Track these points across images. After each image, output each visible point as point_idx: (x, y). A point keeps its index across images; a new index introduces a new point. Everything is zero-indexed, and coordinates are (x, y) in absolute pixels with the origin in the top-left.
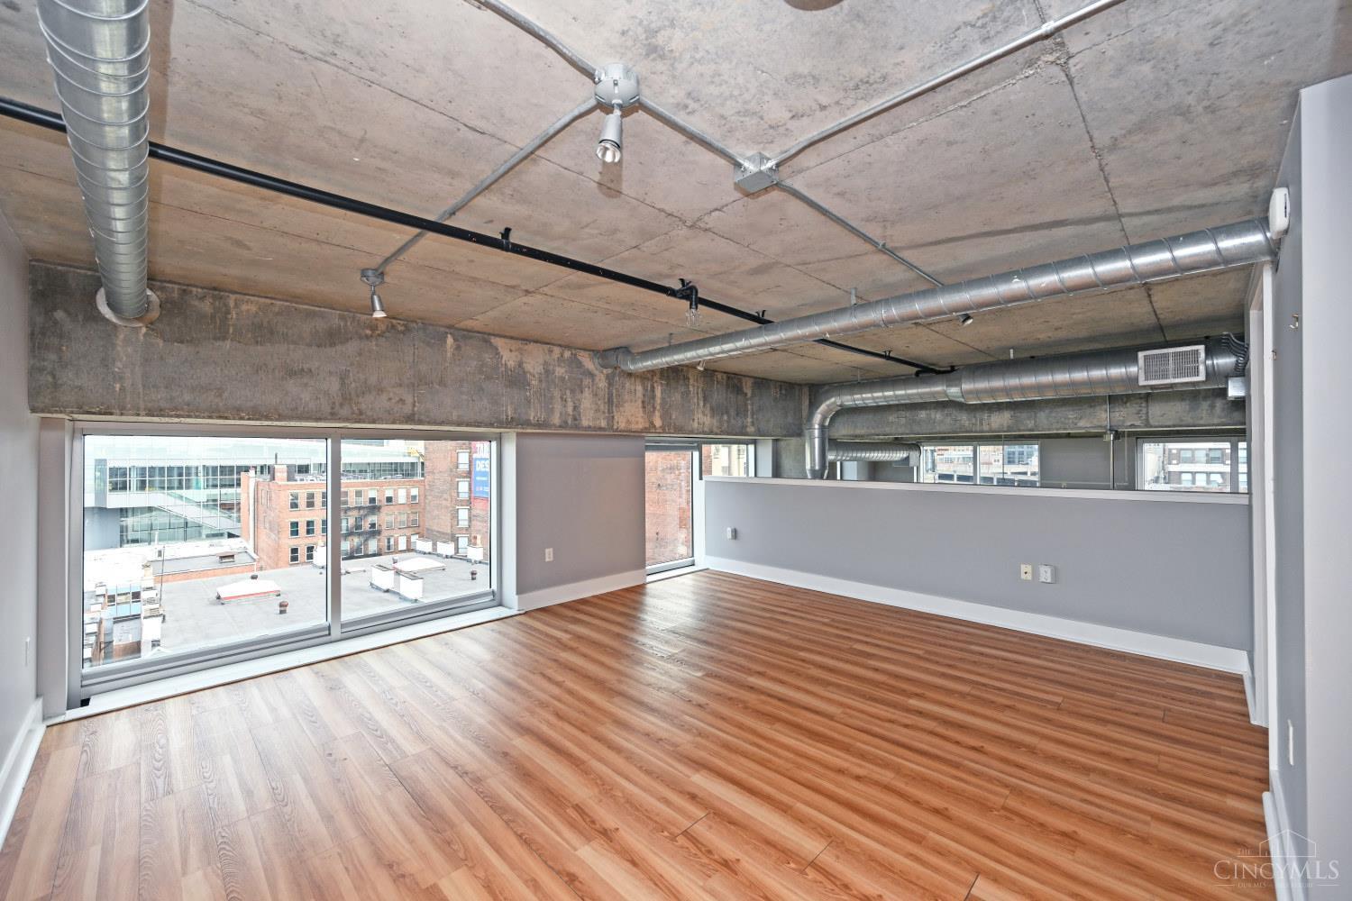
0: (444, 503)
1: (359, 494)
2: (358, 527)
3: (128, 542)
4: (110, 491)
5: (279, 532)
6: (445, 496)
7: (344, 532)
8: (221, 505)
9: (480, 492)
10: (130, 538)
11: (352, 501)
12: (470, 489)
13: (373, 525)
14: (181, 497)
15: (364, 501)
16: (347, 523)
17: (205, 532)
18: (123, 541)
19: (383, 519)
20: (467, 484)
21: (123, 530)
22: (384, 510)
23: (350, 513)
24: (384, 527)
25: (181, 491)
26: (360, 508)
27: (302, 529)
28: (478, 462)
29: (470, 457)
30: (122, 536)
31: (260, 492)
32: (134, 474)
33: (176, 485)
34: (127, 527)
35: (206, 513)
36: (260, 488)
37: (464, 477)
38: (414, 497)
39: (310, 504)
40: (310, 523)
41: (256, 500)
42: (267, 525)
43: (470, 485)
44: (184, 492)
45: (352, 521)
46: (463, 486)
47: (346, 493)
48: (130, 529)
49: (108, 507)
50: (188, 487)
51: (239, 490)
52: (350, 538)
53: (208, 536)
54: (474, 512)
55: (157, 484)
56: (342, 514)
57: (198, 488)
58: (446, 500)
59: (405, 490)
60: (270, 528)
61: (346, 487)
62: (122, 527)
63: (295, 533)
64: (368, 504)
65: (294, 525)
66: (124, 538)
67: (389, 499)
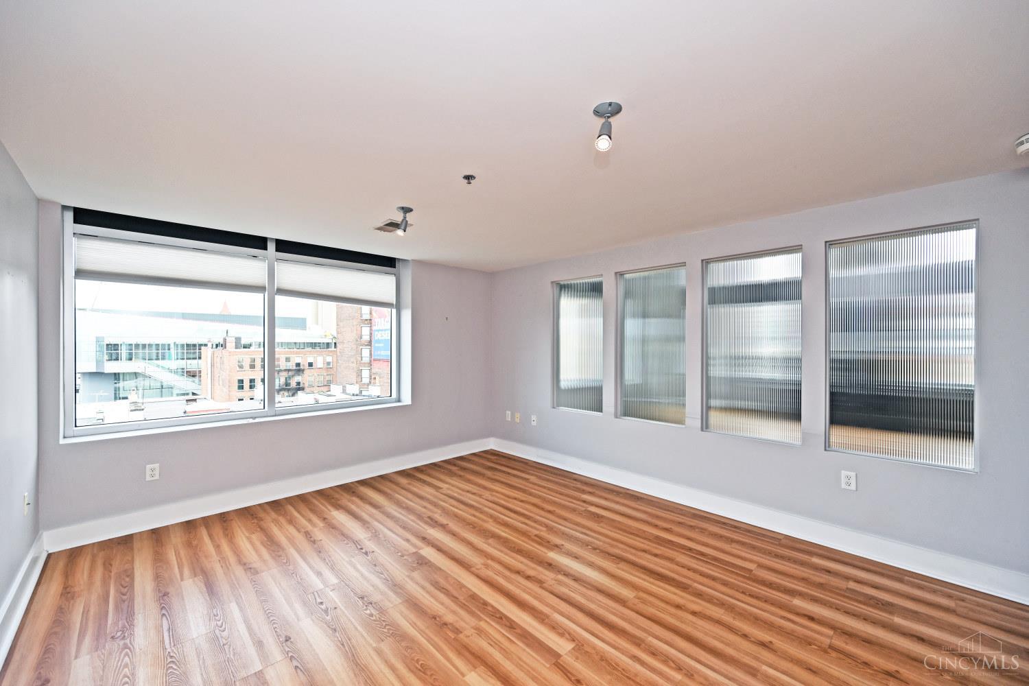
0: (351, 365)
1: (288, 360)
2: (287, 384)
3: (120, 399)
4: (107, 360)
5: (229, 386)
6: (352, 360)
7: (277, 387)
8: (187, 372)
9: (378, 355)
10: (121, 396)
11: (283, 365)
12: (371, 354)
13: (298, 383)
14: (158, 366)
15: (292, 365)
16: (280, 381)
17: (175, 391)
18: (117, 397)
19: (306, 378)
20: (368, 350)
21: (116, 390)
22: (307, 372)
23: (281, 374)
24: (306, 385)
25: (158, 361)
26: (289, 370)
27: (246, 384)
28: (376, 333)
29: (371, 330)
30: (115, 394)
31: (215, 358)
32: (124, 348)
33: (154, 357)
34: (119, 388)
35: (177, 377)
36: (215, 355)
37: (366, 345)
38: (328, 363)
39: (252, 367)
40: (252, 381)
41: (212, 365)
42: (221, 382)
43: (371, 351)
44: (160, 362)
45: (283, 380)
46: (366, 352)
47: (279, 359)
48: (121, 389)
49: (106, 372)
50: (163, 358)
51: (200, 361)
52: (282, 393)
53: (178, 395)
54: (373, 371)
55: (141, 355)
56: (276, 374)
57: (169, 359)
58: (353, 362)
59: (322, 357)
60: (223, 385)
61: (279, 354)
62: (115, 388)
63: (241, 387)
64: (295, 368)
65: (241, 381)
66: (117, 395)
67: (311, 365)
